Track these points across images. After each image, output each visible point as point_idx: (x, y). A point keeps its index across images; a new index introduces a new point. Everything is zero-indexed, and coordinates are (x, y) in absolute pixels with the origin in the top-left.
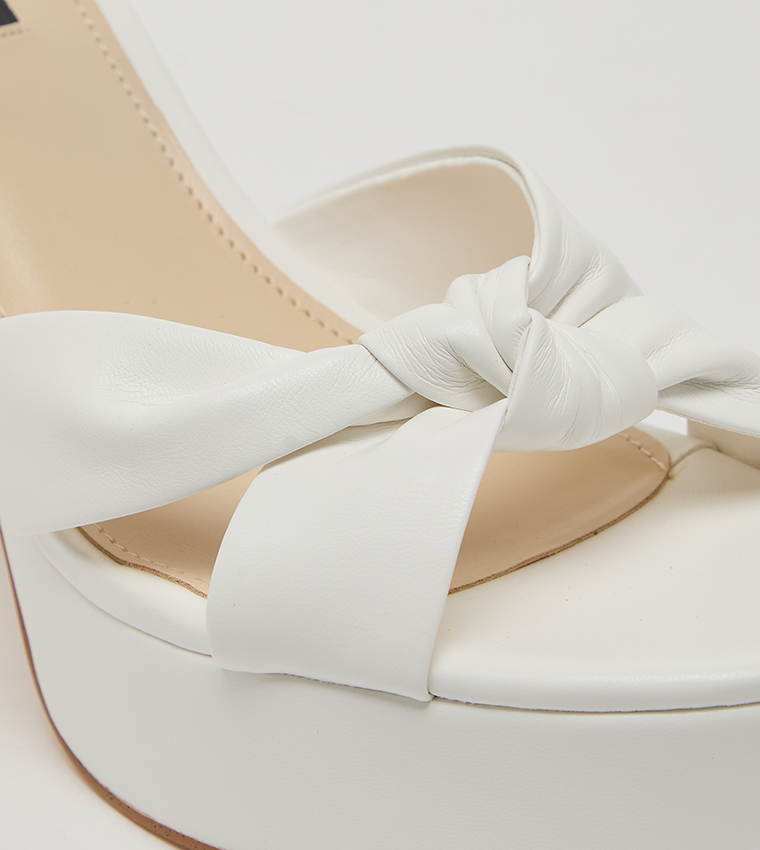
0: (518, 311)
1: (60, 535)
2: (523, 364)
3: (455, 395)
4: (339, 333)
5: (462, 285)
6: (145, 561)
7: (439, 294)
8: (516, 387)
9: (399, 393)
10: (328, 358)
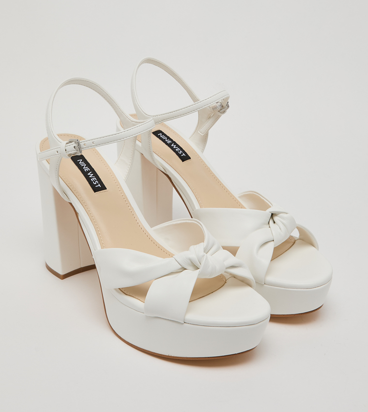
0: (202, 253)
1: (115, 289)
2: (203, 263)
3: (190, 268)
4: (170, 255)
5: (192, 248)
6: (131, 294)
7: (188, 249)
8: (201, 267)
9: (180, 267)
10: (167, 260)
